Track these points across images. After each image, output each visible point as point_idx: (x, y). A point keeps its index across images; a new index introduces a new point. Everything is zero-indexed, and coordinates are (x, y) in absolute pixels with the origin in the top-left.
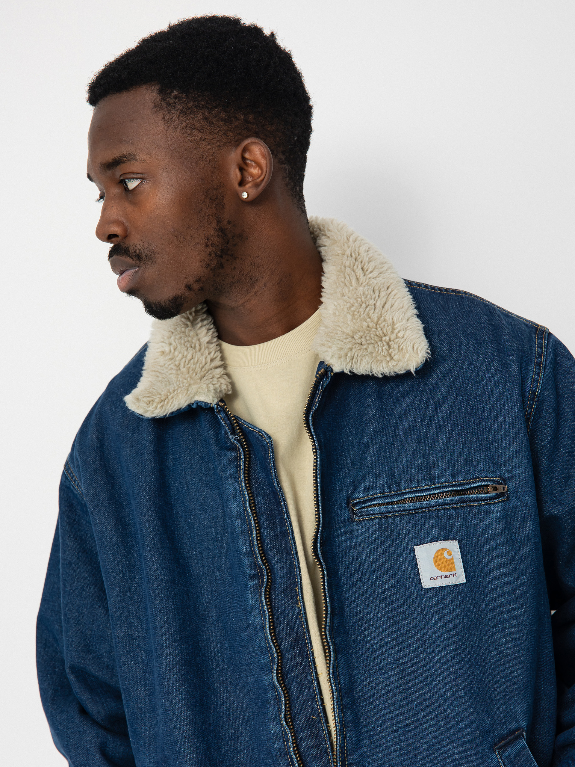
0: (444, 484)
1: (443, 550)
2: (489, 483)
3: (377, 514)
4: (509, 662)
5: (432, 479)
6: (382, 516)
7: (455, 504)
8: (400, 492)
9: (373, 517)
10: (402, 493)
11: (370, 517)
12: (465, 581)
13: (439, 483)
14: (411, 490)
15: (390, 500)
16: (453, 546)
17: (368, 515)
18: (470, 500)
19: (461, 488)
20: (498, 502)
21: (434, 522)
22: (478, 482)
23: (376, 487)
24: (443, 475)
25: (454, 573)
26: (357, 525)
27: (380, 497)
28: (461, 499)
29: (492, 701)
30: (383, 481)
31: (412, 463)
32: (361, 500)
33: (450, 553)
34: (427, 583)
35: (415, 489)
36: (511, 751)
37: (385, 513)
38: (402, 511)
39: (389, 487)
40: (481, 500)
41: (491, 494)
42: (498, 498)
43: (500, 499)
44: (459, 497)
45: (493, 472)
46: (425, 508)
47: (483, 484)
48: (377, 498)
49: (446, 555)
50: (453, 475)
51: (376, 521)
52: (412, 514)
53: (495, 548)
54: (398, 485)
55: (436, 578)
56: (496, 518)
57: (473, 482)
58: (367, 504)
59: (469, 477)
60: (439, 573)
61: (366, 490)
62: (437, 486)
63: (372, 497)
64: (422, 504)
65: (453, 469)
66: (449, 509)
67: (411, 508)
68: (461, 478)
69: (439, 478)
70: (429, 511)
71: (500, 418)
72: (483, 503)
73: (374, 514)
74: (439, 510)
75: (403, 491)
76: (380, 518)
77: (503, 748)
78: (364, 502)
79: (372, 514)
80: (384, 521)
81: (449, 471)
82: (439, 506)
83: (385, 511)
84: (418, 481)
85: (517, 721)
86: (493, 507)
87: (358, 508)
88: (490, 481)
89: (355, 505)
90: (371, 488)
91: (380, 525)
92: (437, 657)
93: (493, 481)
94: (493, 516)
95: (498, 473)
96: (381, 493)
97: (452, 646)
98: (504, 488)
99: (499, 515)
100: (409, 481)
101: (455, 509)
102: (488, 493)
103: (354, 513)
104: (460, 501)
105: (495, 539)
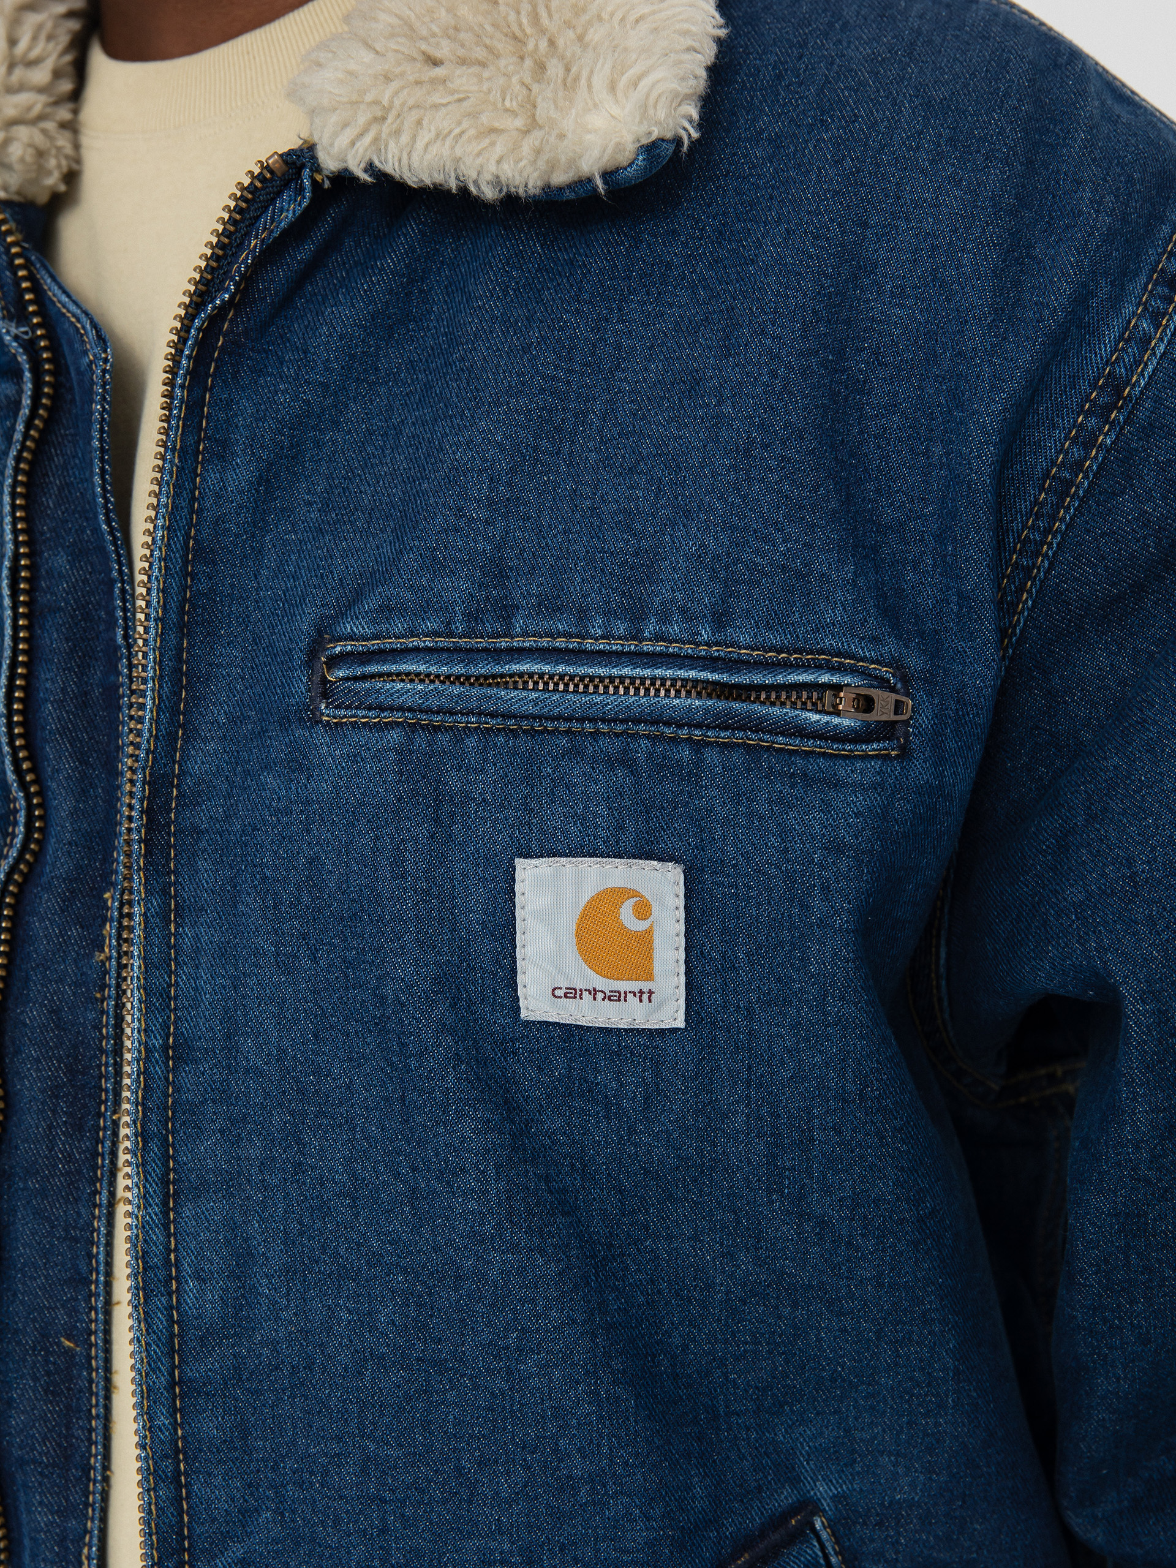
0: (674, 648)
1: (618, 895)
2: (847, 680)
3: (401, 709)
5: (636, 616)
6: (419, 722)
7: (699, 726)
8: (504, 643)
9: (388, 718)
10: (510, 651)
11: (373, 717)
12: (681, 1023)
13: (658, 638)
14: (544, 642)
15: (458, 669)
16: (664, 884)
17: (370, 708)
18: (758, 726)
20: (865, 757)
22: (806, 667)
23: (424, 608)
24: (683, 610)
25: (645, 986)
26: (321, 737)
27: (429, 650)
28: (728, 714)
30: (455, 589)
32: (359, 646)
33: (643, 910)
35: (560, 643)
37: (429, 711)
38: (493, 715)
39: (472, 617)
40: (802, 731)
41: (847, 722)
42: (868, 741)
43: (872, 748)
45: (875, 640)
46: (581, 720)
47: (825, 678)
48: (417, 649)
49: (627, 913)
50: (720, 620)
51: (394, 735)
52: (532, 733)
53: (821, 924)
54: (506, 612)
55: (572, 994)
56: (846, 811)
57: (787, 666)
58: (375, 668)
59: (776, 638)
60: (587, 978)
61: (387, 611)
62: (647, 647)
63: (396, 643)
64: (576, 701)
65: (726, 595)
66: (675, 741)
67: (530, 708)
68: (745, 638)
69: (664, 616)
70: (597, 733)
72: (809, 745)
73: (391, 709)
74: (636, 736)
75: (516, 643)
76: (411, 728)
79: (383, 708)
80: (421, 741)
81: (708, 597)
82: (637, 721)
83: (434, 702)
84: (583, 615)
86: (842, 770)
87: (341, 674)
88: (853, 671)
89: (334, 661)
90: (402, 609)
91: (405, 751)
93: (864, 674)
94: (837, 800)
96: (435, 634)
98: (898, 707)
99: (859, 800)
100: (548, 606)
101: (698, 746)
102: (838, 714)
103: (326, 691)
104: (721, 722)
105: (826, 888)
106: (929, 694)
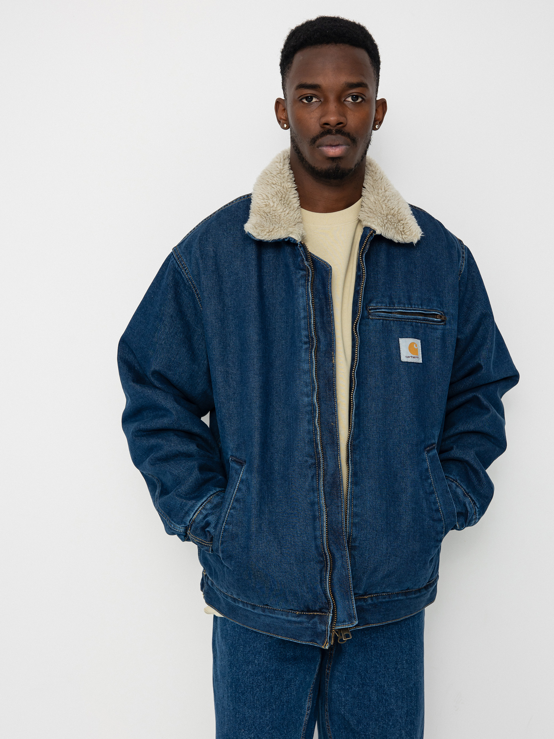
0: (417, 309)
1: (414, 343)
2: (439, 314)
3: (382, 317)
4: (435, 409)
6: (385, 319)
7: (421, 320)
8: (395, 308)
9: (380, 318)
10: (396, 309)
11: (378, 318)
12: (421, 362)
13: (414, 308)
14: (400, 308)
15: (390, 311)
16: (418, 342)
17: (377, 317)
18: (429, 320)
19: (426, 313)
20: (441, 325)
21: (410, 328)
22: (434, 311)
23: (382, 302)
24: (417, 304)
25: (418, 356)
26: (370, 321)
27: (384, 308)
28: (425, 319)
29: (426, 426)
30: (387, 300)
31: (402, 294)
32: (374, 307)
33: (416, 346)
34: (404, 359)
35: (402, 308)
36: (431, 454)
37: (386, 317)
38: (395, 318)
39: (389, 304)
40: (434, 321)
41: (439, 320)
42: (441, 322)
44: (424, 317)
45: (440, 308)
46: (407, 319)
47: (436, 313)
48: (383, 308)
49: (415, 346)
50: (422, 305)
51: (381, 320)
52: (399, 321)
53: (436, 348)
54: (394, 303)
55: (408, 357)
56: (439, 333)
57: (431, 311)
58: (378, 310)
59: (429, 308)
60: (410, 355)
61: (377, 303)
63: (380, 307)
64: (406, 316)
65: (422, 302)
66: (418, 323)
67: (400, 317)
68: (425, 308)
69: (415, 305)
70: (409, 321)
71: (446, 281)
72: (435, 323)
73: (381, 317)
74: (413, 322)
75: (396, 308)
76: (383, 320)
77: (428, 452)
78: (376, 309)
79: (379, 317)
80: (385, 322)
81: (420, 303)
82: (414, 320)
83: (387, 316)
84: (404, 304)
85: (435, 439)
86: (438, 327)
87: (372, 311)
88: (439, 312)
89: (370, 310)
90: (380, 303)
91: (383, 323)
92: (404, 398)
94: (438, 331)
95: (442, 310)
96: (385, 306)
97: (412, 394)
98: (445, 318)
99: (441, 331)
100: (399, 303)
101: (421, 323)
103: (369, 314)
104: (424, 320)
105: (437, 344)
106: (448, 315)
